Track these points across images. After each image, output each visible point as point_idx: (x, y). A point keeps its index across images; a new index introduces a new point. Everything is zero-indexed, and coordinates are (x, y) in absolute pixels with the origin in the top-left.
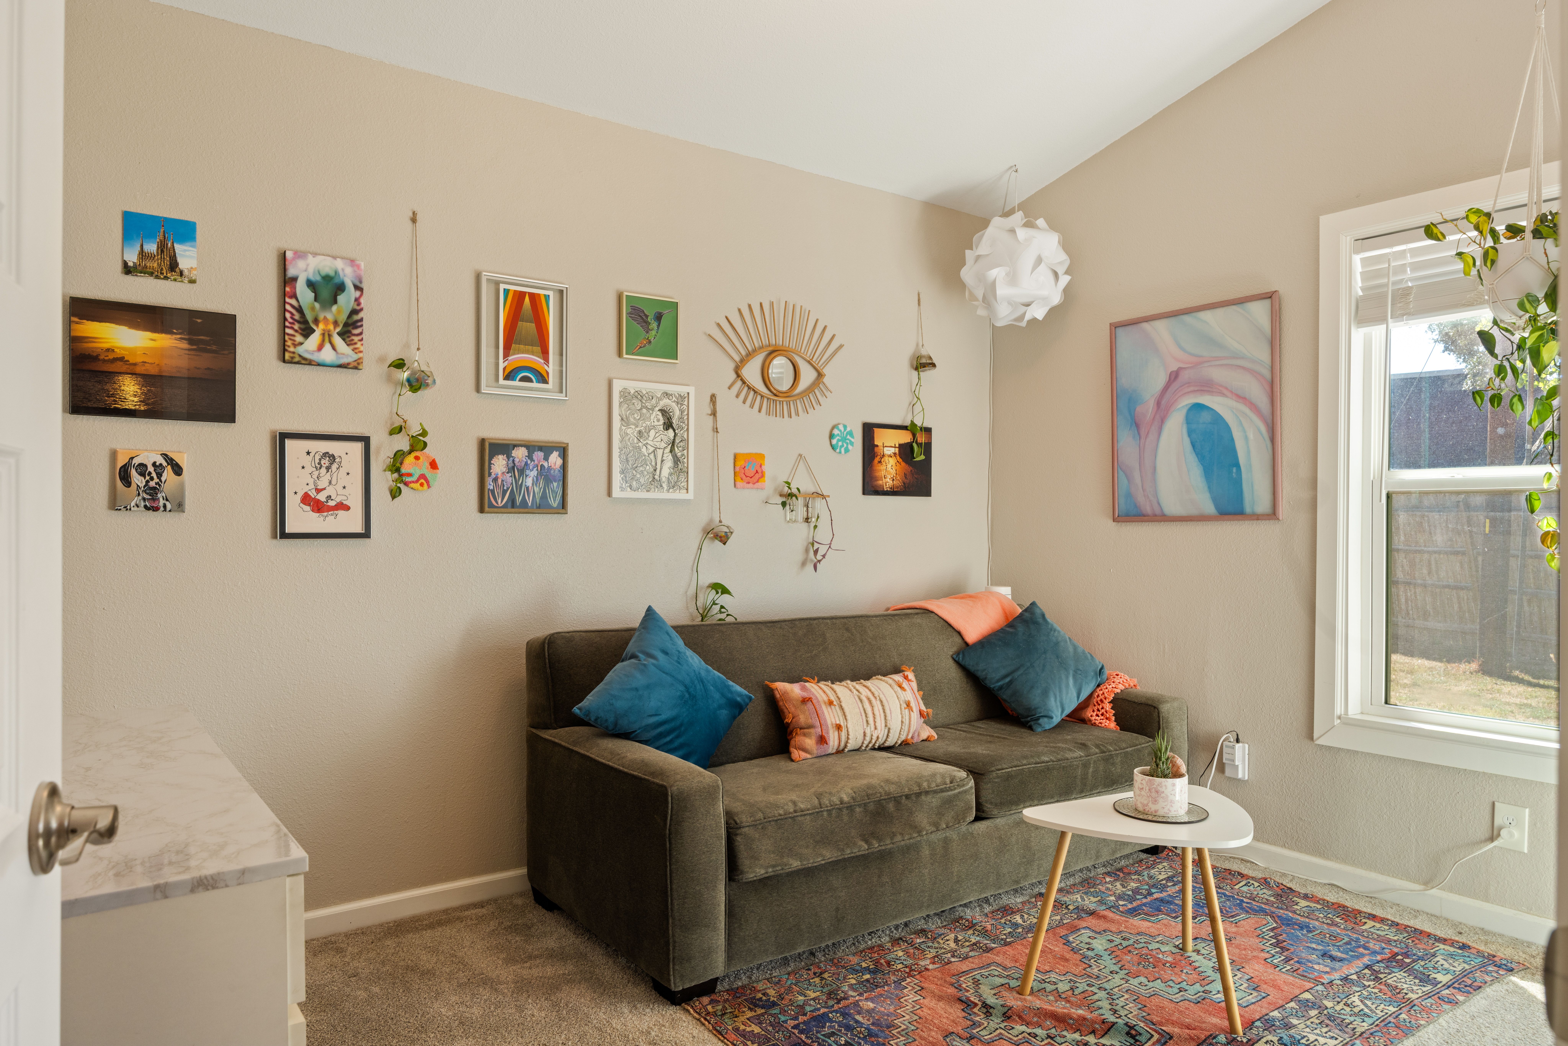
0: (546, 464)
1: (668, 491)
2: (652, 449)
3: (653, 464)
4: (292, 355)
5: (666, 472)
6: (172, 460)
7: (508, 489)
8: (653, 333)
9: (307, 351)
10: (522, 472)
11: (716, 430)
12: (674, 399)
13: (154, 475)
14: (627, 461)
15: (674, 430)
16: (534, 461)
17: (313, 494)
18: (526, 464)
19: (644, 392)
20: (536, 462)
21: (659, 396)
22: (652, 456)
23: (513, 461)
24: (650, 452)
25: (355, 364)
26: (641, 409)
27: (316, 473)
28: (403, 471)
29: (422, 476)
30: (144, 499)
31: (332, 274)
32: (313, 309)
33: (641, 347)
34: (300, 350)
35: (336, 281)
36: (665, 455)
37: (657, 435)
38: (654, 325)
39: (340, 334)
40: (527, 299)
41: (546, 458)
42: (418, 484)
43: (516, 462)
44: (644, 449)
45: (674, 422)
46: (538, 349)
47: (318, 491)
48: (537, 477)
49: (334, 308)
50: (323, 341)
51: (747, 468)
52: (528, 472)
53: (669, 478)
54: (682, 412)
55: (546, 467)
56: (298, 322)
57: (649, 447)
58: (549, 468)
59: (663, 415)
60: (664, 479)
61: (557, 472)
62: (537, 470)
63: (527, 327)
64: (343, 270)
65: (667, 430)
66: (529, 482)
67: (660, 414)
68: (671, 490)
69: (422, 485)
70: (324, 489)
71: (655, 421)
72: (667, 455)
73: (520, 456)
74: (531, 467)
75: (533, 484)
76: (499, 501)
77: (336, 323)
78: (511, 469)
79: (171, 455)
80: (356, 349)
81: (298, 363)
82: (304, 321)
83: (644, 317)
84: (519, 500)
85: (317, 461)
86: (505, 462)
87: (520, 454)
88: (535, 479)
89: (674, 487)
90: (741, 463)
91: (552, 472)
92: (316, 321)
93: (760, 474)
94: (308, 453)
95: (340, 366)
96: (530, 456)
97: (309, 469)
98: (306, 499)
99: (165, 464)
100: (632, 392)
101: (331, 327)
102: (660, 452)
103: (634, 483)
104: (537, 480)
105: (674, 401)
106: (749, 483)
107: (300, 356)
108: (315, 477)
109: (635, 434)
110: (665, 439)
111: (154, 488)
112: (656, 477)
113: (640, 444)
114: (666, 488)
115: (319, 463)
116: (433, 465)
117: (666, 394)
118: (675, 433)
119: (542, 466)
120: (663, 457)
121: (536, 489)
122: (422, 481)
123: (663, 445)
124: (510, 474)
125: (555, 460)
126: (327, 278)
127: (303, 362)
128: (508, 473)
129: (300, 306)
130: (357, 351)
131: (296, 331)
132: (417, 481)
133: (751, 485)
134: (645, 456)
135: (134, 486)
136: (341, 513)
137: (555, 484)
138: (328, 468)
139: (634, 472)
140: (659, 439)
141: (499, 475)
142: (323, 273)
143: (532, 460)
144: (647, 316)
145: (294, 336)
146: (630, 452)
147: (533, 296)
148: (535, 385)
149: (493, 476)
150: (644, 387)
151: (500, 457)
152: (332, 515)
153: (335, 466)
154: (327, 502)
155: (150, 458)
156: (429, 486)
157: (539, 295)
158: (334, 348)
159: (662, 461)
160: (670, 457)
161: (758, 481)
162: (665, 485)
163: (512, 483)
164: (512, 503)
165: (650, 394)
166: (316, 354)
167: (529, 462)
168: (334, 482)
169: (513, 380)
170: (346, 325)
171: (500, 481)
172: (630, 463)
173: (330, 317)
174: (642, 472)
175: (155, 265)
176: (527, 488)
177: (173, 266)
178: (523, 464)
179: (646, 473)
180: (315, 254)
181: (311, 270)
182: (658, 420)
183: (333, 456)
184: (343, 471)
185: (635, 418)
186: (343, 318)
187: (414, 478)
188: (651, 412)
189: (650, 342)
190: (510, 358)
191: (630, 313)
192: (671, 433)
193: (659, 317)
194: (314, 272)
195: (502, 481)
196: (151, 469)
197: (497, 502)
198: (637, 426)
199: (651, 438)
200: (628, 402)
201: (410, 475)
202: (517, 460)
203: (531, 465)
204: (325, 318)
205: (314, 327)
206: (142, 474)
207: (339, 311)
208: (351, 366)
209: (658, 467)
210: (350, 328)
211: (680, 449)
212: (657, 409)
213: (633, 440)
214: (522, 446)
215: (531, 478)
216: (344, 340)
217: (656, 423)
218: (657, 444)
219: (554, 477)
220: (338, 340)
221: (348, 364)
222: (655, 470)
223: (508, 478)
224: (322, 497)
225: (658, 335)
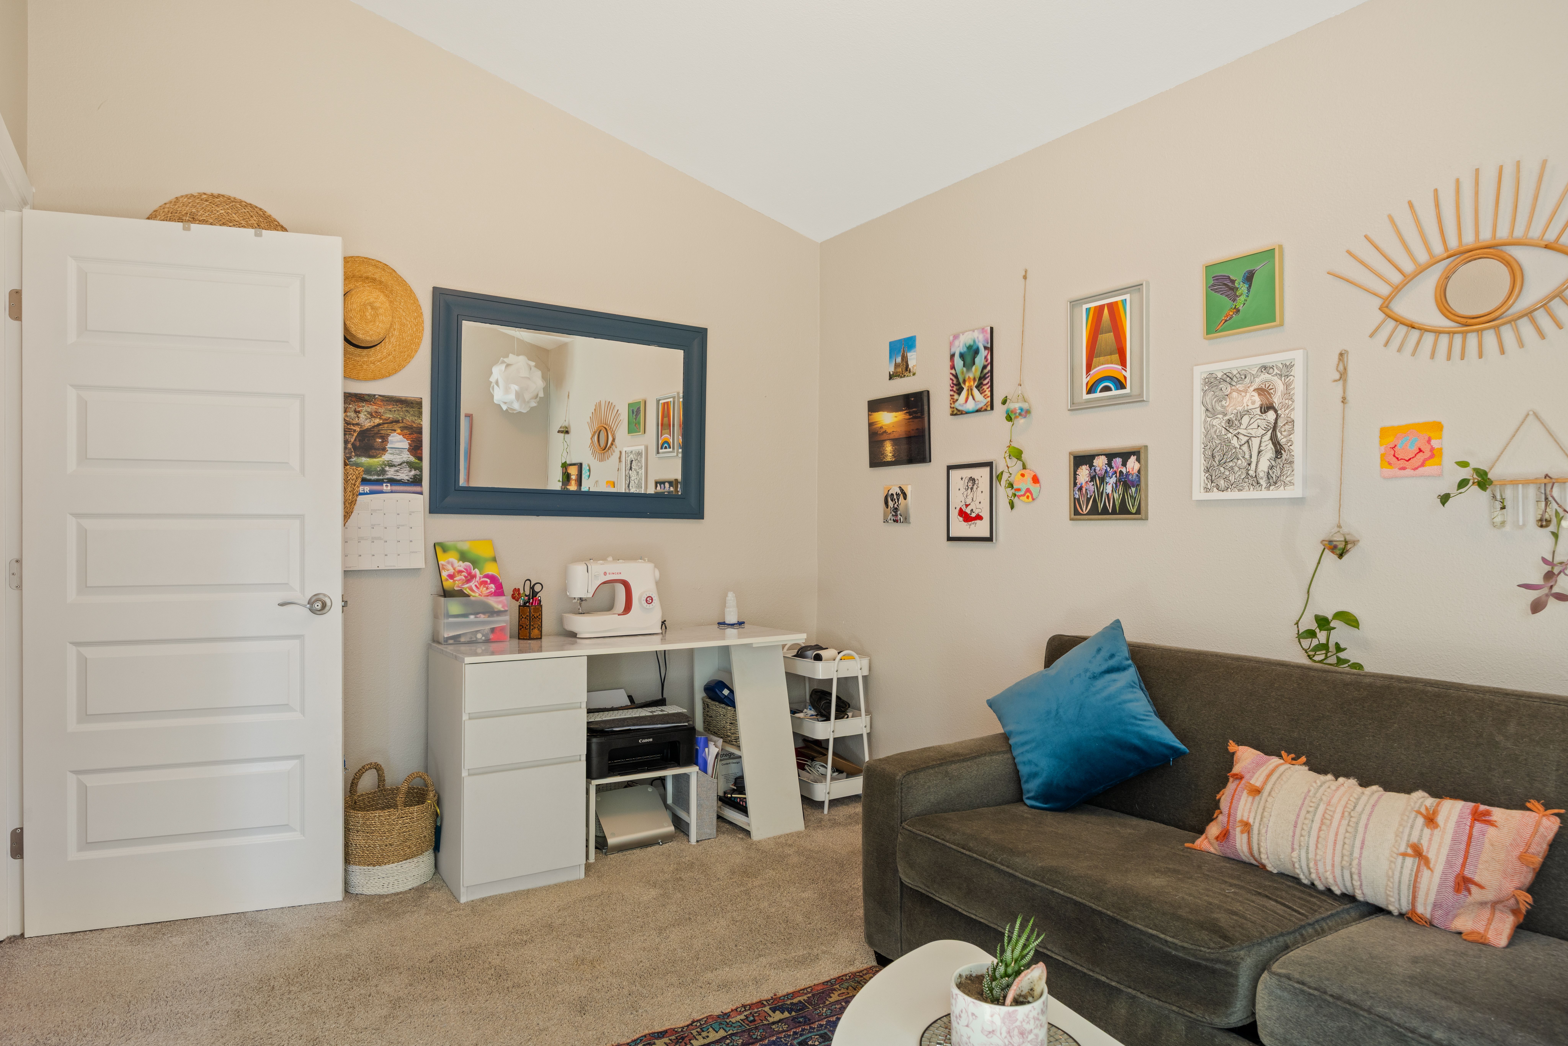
0: (1124, 470)
1: (1268, 488)
2: (1244, 439)
3: (1247, 456)
4: (953, 410)
5: (1264, 465)
6: (903, 490)
7: (1091, 497)
8: (1242, 298)
9: (960, 405)
10: (1102, 480)
11: (1344, 400)
12: (1276, 371)
13: (896, 500)
14: (1213, 456)
15: (1276, 411)
16: (1113, 468)
17: (964, 508)
18: (1106, 472)
19: (1235, 372)
20: (1115, 469)
21: (1254, 373)
22: (1245, 448)
23: (1095, 470)
24: (1243, 442)
25: (985, 407)
26: (1230, 393)
27: (966, 493)
28: (1015, 487)
29: (1028, 490)
30: (893, 515)
31: (972, 343)
32: (963, 373)
33: (1226, 321)
34: (957, 405)
35: (974, 347)
36: (1263, 444)
37: (1252, 421)
38: (1243, 288)
39: (977, 387)
40: (1106, 310)
41: (1124, 464)
42: (1025, 497)
43: (1097, 471)
44: (1235, 441)
45: (1275, 400)
46: (1116, 357)
47: (967, 506)
48: (1116, 484)
49: (974, 368)
50: (968, 395)
51: (1399, 447)
52: (1108, 479)
53: (1268, 473)
54: (1287, 386)
55: (1125, 473)
56: (956, 385)
57: (1241, 437)
58: (1128, 474)
59: (1259, 394)
60: (1262, 474)
61: (1134, 477)
62: (1116, 476)
63: (1106, 339)
64: (978, 338)
65: (1265, 412)
66: (1109, 489)
67: (1256, 394)
68: (1272, 488)
69: (1028, 497)
70: (970, 504)
71: (1249, 404)
72: (1267, 443)
73: (1101, 465)
74: (1110, 475)
75: (1112, 491)
76: (1084, 509)
77: (974, 379)
78: (1093, 479)
79: (903, 488)
80: (985, 395)
81: (956, 414)
82: (958, 384)
83: (1230, 284)
84: (1100, 507)
85: (966, 484)
86: (1087, 472)
87: (1100, 463)
88: (1114, 485)
89: (1276, 483)
90: (1391, 440)
91: (1130, 477)
92: (964, 381)
93: (1427, 454)
94: (962, 479)
95: (977, 411)
96: (1109, 464)
97: (963, 490)
98: (962, 513)
99: (900, 493)
100: (1220, 375)
101: (972, 383)
102: (1255, 443)
103: (1222, 482)
104: (1116, 487)
105: (1276, 375)
106: (1404, 468)
107: (957, 409)
108: (965, 496)
109: (1223, 424)
110: (1263, 424)
111: (896, 509)
112: (1251, 473)
113: (1230, 435)
114: (1264, 485)
115: (967, 486)
116: (1036, 480)
117: (1265, 368)
118: (1277, 415)
119: (1121, 472)
120: (1260, 446)
121: (1116, 496)
122: (1028, 494)
123: (1261, 432)
124: (1092, 483)
125: (1132, 464)
126: (970, 348)
127: (958, 413)
128: (1090, 482)
129: (956, 373)
130: (986, 397)
131: (955, 392)
132: (1024, 495)
133: (1408, 472)
134: (1236, 448)
135: (889, 507)
136: (978, 522)
137: (1133, 489)
138: (972, 489)
139: (1222, 469)
140: (1255, 425)
141: (1084, 485)
142: (967, 345)
143: (1111, 467)
144: (1233, 282)
145: (953, 395)
146: (1217, 447)
147: (1111, 306)
148: (1114, 392)
149: (1078, 486)
150: (1233, 366)
151: (1084, 467)
152: (973, 523)
153: (975, 487)
154: (971, 514)
155: (895, 490)
156: (1033, 499)
157: (1116, 302)
158: (974, 399)
159: (1259, 452)
160: (1271, 446)
161: (1423, 465)
162: (1263, 482)
163: (1094, 491)
164: (1094, 511)
165: (1242, 373)
166: (965, 405)
167: (1109, 469)
168: (974, 500)
169: (1094, 393)
170: (980, 379)
171: (1084, 490)
172: (1217, 460)
173: (971, 376)
174: (1232, 468)
175: (900, 370)
176: (1108, 495)
177: (907, 368)
178: (1103, 472)
179: (1236, 469)
180: (963, 333)
181: (961, 345)
182: (1253, 403)
183: (974, 479)
184: (979, 490)
185: (1222, 406)
186: (978, 375)
187: (1022, 493)
188: (1243, 394)
189: (1238, 311)
190: (1091, 373)
191: (1213, 285)
192: (1271, 415)
193: (1249, 278)
194: (963, 347)
195: (1086, 489)
196: (895, 497)
197: (1082, 510)
198: (1225, 415)
199: (1243, 426)
200: (1214, 389)
201: (1019, 490)
202: (1098, 469)
203: (1111, 472)
204: (969, 377)
205: (963, 386)
206: (892, 500)
207: (976, 370)
208: (983, 409)
209: (1254, 460)
210: (982, 381)
211: (1285, 433)
212: (1252, 389)
213: (1220, 432)
214: (1101, 455)
215: (1111, 485)
216: (979, 390)
217: (1251, 407)
218: (1253, 432)
219: (1132, 482)
220: (976, 392)
221: (982, 408)
222: (1249, 465)
223: (1091, 487)
224: (968, 511)
225: (1248, 299)
